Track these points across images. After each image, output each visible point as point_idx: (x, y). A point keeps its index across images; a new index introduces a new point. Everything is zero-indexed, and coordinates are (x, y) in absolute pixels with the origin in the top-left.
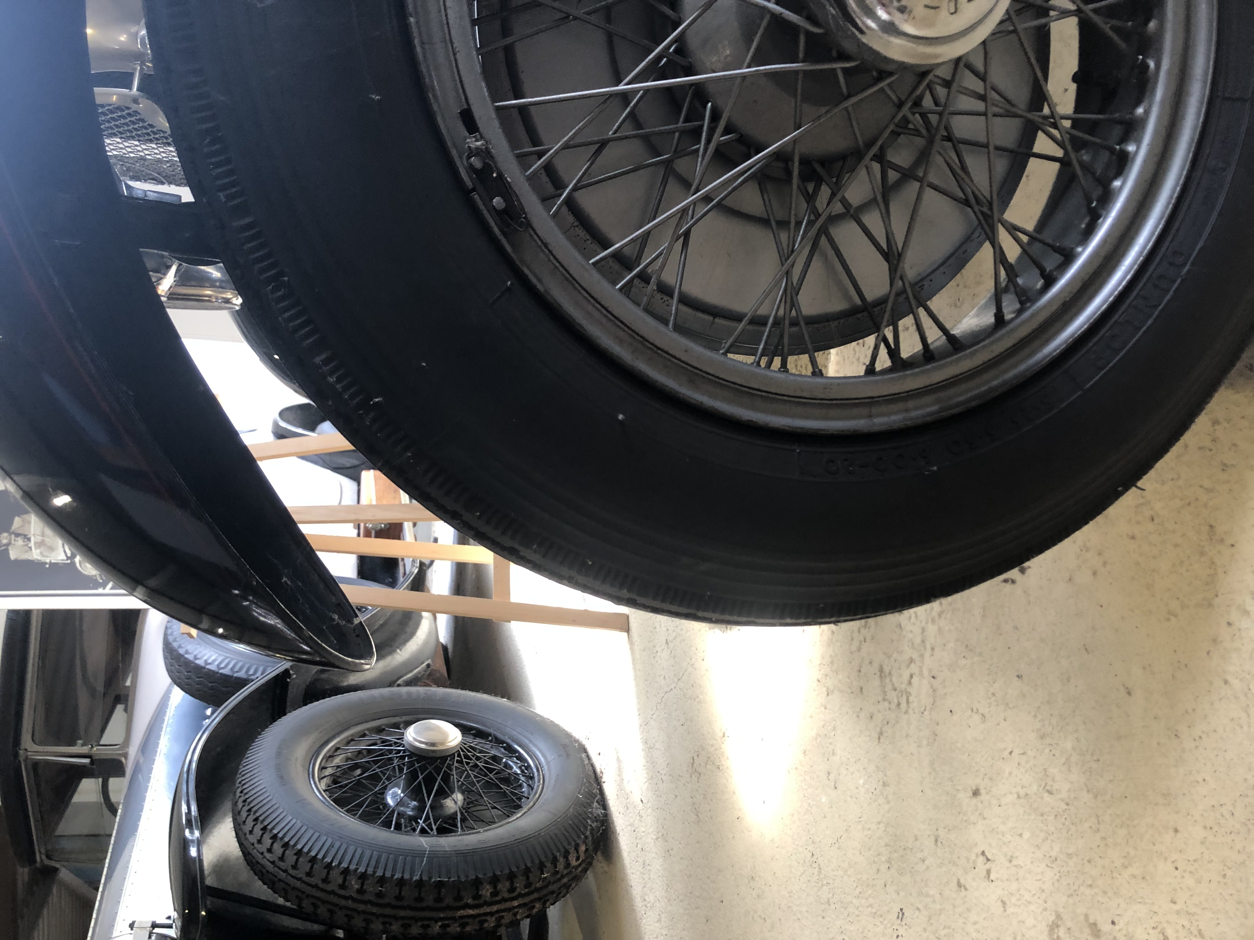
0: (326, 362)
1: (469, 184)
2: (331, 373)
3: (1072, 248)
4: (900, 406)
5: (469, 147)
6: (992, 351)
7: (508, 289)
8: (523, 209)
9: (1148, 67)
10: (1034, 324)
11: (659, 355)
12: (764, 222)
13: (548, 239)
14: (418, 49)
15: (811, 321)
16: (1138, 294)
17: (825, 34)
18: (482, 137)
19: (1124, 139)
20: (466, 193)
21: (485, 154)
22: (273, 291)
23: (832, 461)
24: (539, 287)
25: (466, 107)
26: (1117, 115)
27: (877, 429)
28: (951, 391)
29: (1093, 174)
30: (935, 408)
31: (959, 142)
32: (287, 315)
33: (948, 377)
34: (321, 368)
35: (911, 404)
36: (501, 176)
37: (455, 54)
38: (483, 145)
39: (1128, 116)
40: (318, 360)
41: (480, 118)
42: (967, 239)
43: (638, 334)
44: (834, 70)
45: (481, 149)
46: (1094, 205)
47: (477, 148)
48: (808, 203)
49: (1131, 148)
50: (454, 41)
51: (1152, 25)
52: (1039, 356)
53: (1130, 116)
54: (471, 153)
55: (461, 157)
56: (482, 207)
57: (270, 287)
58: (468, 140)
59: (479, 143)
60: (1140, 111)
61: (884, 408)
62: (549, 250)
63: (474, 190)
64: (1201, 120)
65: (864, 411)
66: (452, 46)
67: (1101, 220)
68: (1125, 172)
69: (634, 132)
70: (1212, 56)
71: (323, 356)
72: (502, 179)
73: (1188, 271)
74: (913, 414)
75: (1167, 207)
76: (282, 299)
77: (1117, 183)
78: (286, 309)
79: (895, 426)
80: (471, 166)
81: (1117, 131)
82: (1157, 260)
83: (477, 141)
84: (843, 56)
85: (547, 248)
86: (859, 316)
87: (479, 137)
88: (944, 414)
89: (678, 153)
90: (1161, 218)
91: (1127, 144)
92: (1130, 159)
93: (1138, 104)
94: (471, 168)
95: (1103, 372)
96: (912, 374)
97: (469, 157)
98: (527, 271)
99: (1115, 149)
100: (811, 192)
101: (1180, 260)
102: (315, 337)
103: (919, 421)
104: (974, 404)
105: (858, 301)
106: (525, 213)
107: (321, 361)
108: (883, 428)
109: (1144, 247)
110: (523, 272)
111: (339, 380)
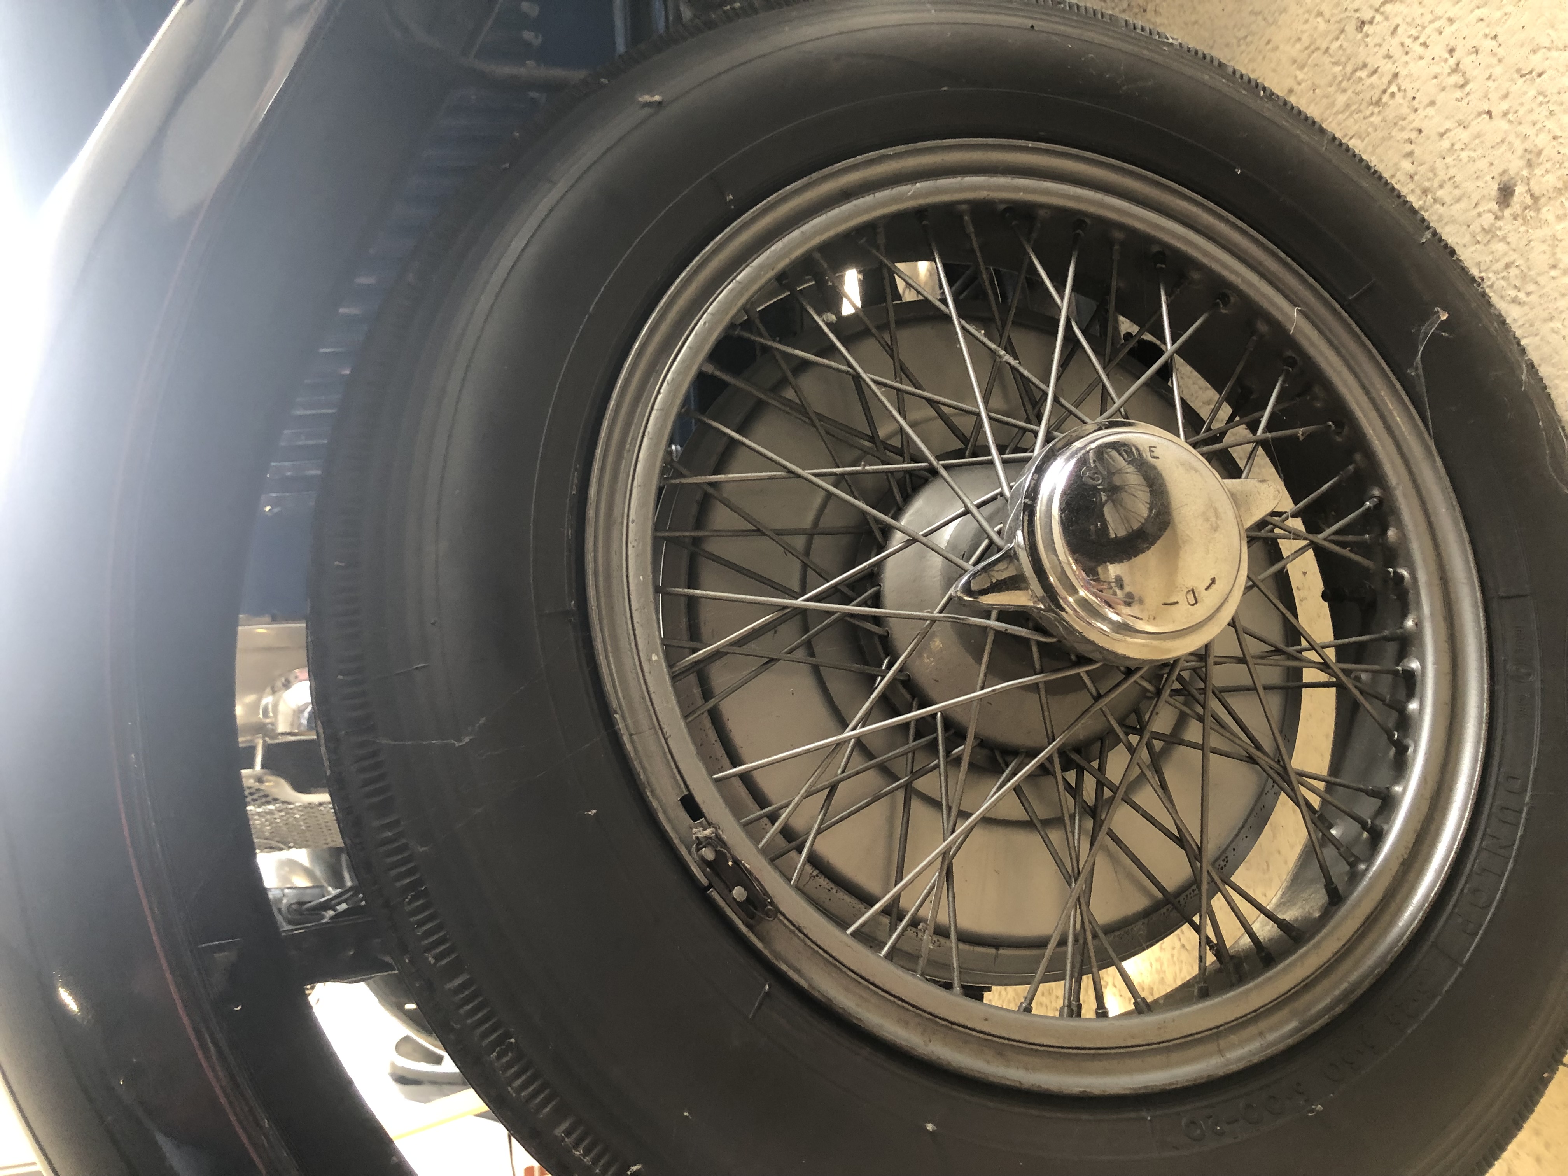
0: (568, 1133)
1: (704, 881)
2: (576, 1146)
3: (1388, 788)
4: (1252, 1030)
5: (697, 838)
6: (1339, 939)
7: (768, 994)
8: (766, 893)
9: (1402, 577)
10: (1377, 895)
11: (955, 1030)
12: (1028, 825)
13: (801, 922)
14: (629, 747)
15: (1110, 929)
16: (1484, 835)
17: (1059, 641)
18: (710, 824)
19: (1402, 654)
20: (702, 892)
21: (716, 842)
22: (499, 1057)
23: (1193, 1122)
24: (803, 983)
25: (686, 793)
26: (1386, 633)
27: (1234, 1068)
28: (1307, 997)
29: (1383, 701)
30: (1293, 1024)
31: (1221, 692)
32: (518, 1083)
33: (1296, 982)
34: (563, 1140)
35: (1263, 1025)
36: (736, 862)
37: (666, 740)
38: (713, 833)
39: (1399, 631)
40: (559, 1131)
41: (704, 802)
42: (1261, 794)
43: (925, 1011)
44: (1079, 674)
45: (711, 838)
46: (1396, 737)
47: (707, 838)
48: (1074, 798)
49: (1415, 665)
50: (663, 726)
51: (1391, 533)
52: (1395, 932)
53: (1401, 630)
54: (700, 843)
55: (689, 852)
56: (722, 903)
57: (495, 1054)
58: (695, 830)
59: (708, 832)
60: (1410, 623)
61: (1233, 1038)
62: (804, 934)
63: (710, 886)
64: (1483, 626)
65: (1211, 1047)
66: (662, 731)
67: (1410, 750)
68: (1418, 690)
69: (866, 765)
70: (1471, 558)
71: (565, 1126)
72: (738, 865)
73: (1532, 797)
74: (1271, 1037)
75: (1480, 729)
76: (509, 1066)
77: (1413, 706)
78: (517, 1075)
79: (1255, 1060)
80: (703, 859)
81: (1391, 649)
82: (1491, 790)
83: (704, 829)
84: (1083, 660)
85: (801, 931)
86: (1164, 910)
87: (705, 822)
88: (1309, 1030)
89: (916, 775)
90: (1478, 742)
91: (1409, 661)
92: (1419, 679)
93: (1404, 616)
94: (704, 863)
95: (1478, 937)
96: (1256, 987)
97: (698, 849)
98: (784, 967)
99: (1398, 671)
100: (1074, 786)
101: (1517, 785)
102: (554, 1103)
103: (1281, 1047)
104: (1338, 1010)
105: (1160, 895)
106: (770, 897)
107: (563, 1132)
108: (1241, 1065)
109: (1472, 778)
110: (780, 969)
111: (587, 1152)
